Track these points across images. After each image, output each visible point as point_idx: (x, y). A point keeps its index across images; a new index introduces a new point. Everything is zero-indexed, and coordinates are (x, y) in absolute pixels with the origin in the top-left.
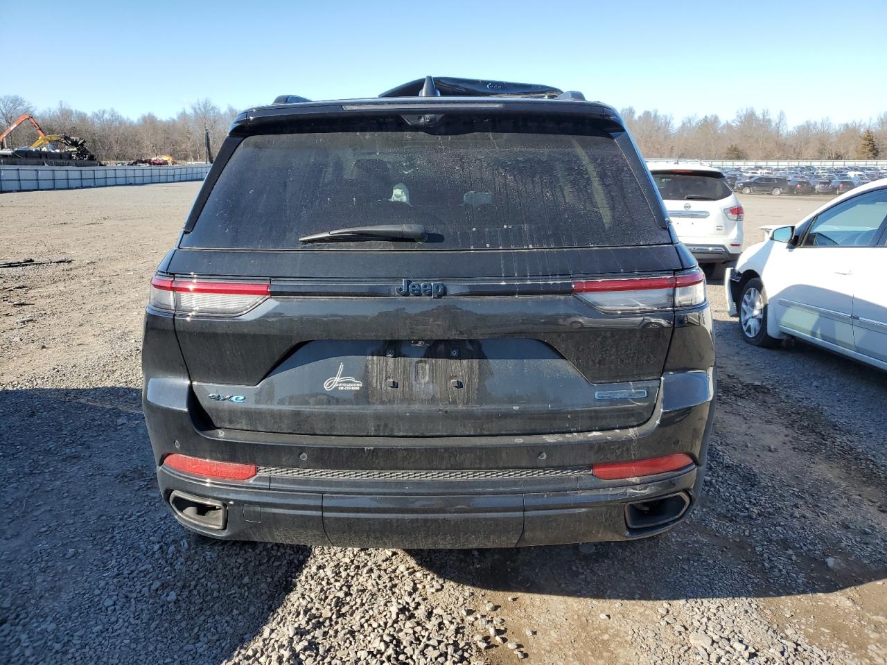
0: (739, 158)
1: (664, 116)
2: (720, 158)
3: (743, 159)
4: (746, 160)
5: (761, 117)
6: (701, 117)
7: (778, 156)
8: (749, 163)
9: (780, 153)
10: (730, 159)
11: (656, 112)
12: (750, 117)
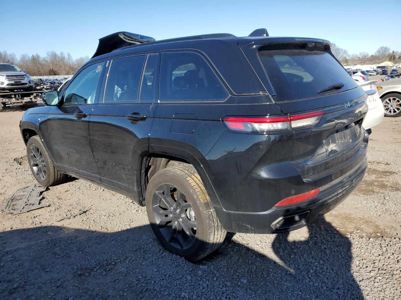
0: (55, 74)
1: (10, 54)
2: (46, 75)
3: (57, 75)
4: (59, 75)
5: (60, 56)
6: (30, 56)
7: (72, 73)
8: (61, 77)
9: (73, 72)
10: (51, 75)
11: (6, 52)
12: (54, 56)
